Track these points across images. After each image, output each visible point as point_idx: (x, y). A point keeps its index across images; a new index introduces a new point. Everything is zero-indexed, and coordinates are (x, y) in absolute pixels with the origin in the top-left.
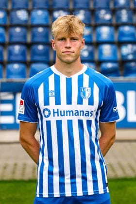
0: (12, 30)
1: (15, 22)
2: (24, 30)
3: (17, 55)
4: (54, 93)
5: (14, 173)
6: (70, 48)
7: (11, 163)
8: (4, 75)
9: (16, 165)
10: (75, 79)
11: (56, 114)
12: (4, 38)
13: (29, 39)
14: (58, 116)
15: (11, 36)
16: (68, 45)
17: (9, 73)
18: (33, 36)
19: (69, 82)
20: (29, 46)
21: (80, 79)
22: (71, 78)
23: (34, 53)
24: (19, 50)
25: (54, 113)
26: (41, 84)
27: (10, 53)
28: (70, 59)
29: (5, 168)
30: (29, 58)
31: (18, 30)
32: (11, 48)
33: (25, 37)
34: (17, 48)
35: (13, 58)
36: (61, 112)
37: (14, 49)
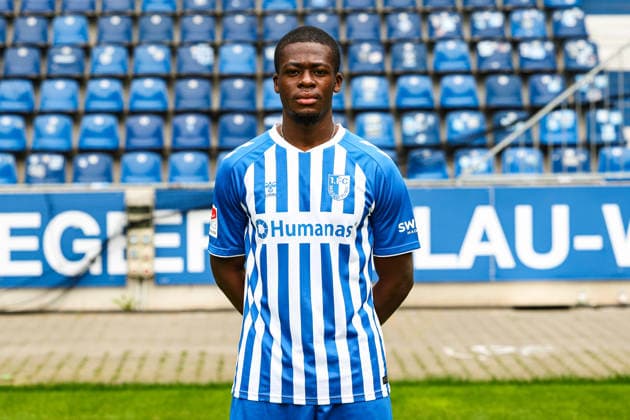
0: (181, 85)
1: (187, 69)
2: (206, 84)
3: (190, 136)
5: (180, 369)
7: (175, 351)
8: (165, 175)
9: (184, 354)
12: (165, 103)
13: (216, 105)
15: (179, 98)
17: (175, 173)
18: (224, 97)
20: (214, 117)
23: (225, 132)
24: (196, 125)
27: (177, 132)
29: (163, 360)
30: (214, 142)
31: (193, 84)
32: (178, 120)
33: (207, 98)
34: (191, 122)
35: (183, 141)
37: (185, 123)
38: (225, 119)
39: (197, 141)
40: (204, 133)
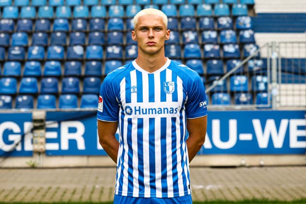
38: (86, 79)
39: (73, 90)
40: (76, 85)
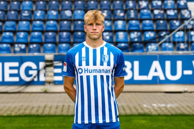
0: (62, 22)
1: (64, 18)
2: (69, 22)
3: (64, 38)
4: (85, 59)
5: (62, 111)
6: (96, 30)
7: (61, 105)
8: (57, 51)
9: (63, 106)
10: (98, 50)
11: (86, 72)
12: (57, 28)
13: (72, 29)
14: (88, 73)
15: (61, 26)
16: (95, 28)
17: (60, 50)
18: (75, 26)
19: (95, 51)
20: (72, 32)
21: (102, 50)
22: (96, 49)
23: (75, 37)
24: (66, 35)
25: (85, 71)
26: (77, 53)
27: (60, 37)
28: (96, 37)
29: (57, 108)
30: (72, 40)
31: (65, 22)
32: (61, 33)
33: (70, 27)
34: (65, 34)
35: (62, 40)
36: (89, 70)
37: (63, 35)
38: (75, 33)
39: (66, 40)
40: (69, 37)
